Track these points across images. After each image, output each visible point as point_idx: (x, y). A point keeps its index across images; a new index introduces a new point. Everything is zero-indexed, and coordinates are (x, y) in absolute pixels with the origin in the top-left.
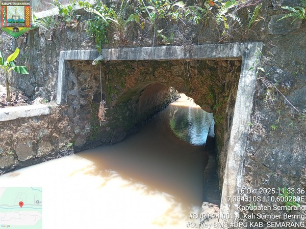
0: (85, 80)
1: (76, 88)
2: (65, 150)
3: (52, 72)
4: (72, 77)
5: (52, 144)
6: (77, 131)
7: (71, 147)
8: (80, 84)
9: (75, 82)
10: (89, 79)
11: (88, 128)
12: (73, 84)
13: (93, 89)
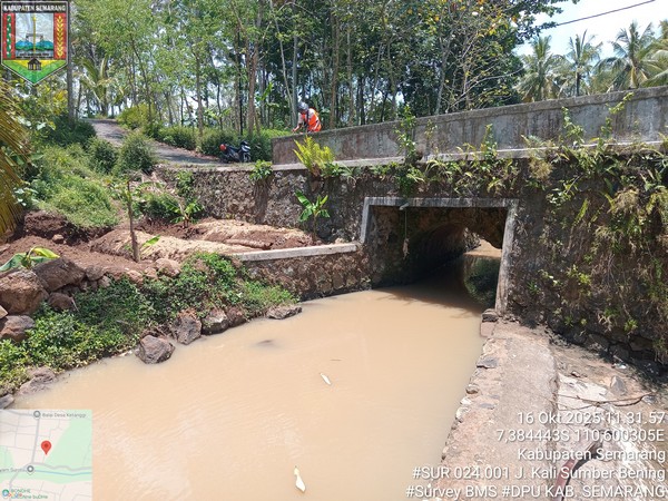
0: (383, 222)
1: (375, 229)
2: (365, 284)
3: (354, 216)
5: (357, 278)
7: (369, 283)
8: (379, 225)
11: (383, 267)
12: (374, 225)
13: (388, 230)
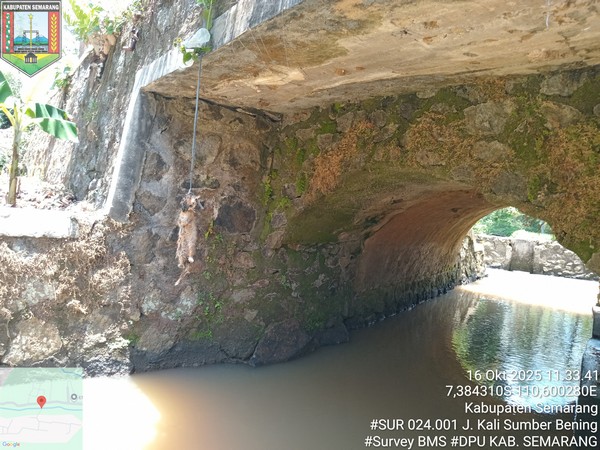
0: (200, 159)
1: (167, 177)
2: (102, 356)
4: (160, 142)
5: (65, 331)
6: (150, 305)
7: (122, 351)
8: (183, 167)
9: (168, 157)
10: (210, 159)
11: (187, 302)
12: (161, 163)
13: (220, 190)
